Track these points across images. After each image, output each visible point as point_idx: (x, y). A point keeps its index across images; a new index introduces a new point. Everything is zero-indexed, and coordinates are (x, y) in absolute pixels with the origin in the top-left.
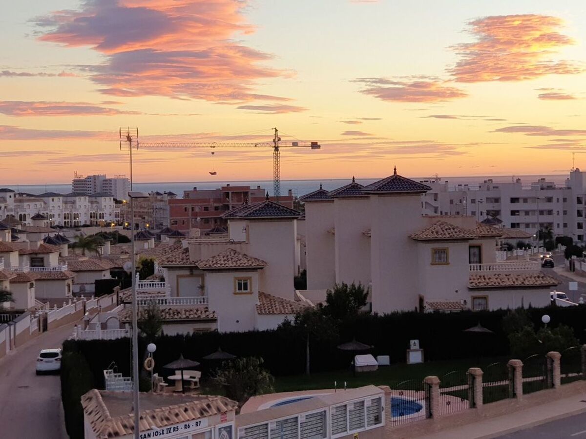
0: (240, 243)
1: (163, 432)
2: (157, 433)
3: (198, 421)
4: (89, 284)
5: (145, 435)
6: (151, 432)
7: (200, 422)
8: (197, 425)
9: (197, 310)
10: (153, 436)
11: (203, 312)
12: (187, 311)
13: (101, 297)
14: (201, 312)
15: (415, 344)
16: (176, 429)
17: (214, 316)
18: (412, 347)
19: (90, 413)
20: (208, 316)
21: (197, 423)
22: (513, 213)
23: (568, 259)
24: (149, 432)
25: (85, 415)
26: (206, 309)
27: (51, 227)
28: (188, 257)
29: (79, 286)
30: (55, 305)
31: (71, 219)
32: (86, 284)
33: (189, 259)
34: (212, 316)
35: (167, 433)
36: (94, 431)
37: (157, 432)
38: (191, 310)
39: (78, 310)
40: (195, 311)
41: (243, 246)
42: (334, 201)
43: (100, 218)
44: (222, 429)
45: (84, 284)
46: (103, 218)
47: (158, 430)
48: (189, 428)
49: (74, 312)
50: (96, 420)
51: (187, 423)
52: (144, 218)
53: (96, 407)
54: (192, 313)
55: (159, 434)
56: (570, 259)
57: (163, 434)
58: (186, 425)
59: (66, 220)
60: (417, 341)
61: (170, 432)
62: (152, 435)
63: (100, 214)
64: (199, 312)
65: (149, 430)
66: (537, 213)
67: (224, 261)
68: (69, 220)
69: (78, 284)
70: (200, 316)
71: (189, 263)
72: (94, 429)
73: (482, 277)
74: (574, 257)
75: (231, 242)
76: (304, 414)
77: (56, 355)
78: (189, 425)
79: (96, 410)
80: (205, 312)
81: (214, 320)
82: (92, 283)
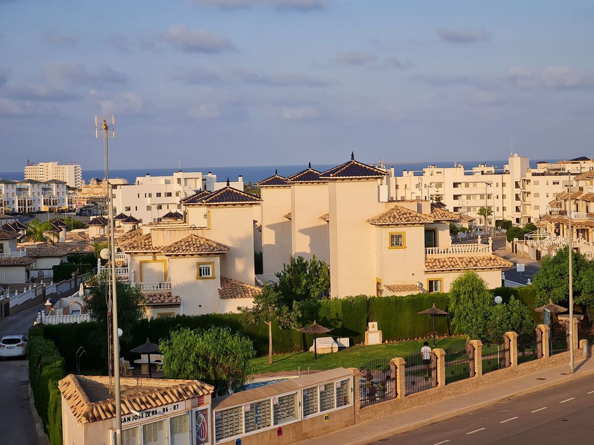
0: (201, 228)
1: (142, 416)
2: (136, 417)
3: (176, 404)
4: (47, 269)
5: (125, 419)
6: (131, 416)
7: (178, 405)
8: (175, 408)
9: (161, 296)
10: (133, 420)
11: (167, 297)
12: (151, 296)
13: (59, 283)
14: (165, 297)
15: (373, 326)
16: (155, 413)
17: (177, 301)
18: (370, 329)
19: (69, 399)
20: (171, 300)
21: (175, 406)
22: (456, 197)
23: (510, 242)
24: (128, 416)
25: (63, 400)
26: (169, 294)
27: (6, 214)
28: (150, 243)
29: (38, 271)
30: (16, 291)
31: (25, 205)
32: (45, 269)
33: (151, 245)
34: (175, 301)
35: (146, 417)
36: (75, 415)
37: (136, 415)
38: (155, 295)
39: (38, 295)
40: (158, 296)
41: (205, 231)
42: (290, 186)
43: (53, 204)
44: (199, 412)
45: (42, 269)
46: (56, 205)
47: (138, 414)
48: (167, 411)
49: (34, 297)
50: (76, 405)
51: (165, 407)
52: (97, 204)
53: (75, 391)
54: (155, 298)
55: (138, 417)
56: (511, 242)
57: (142, 417)
58: (164, 409)
59: (21, 207)
60: (375, 324)
61: (149, 416)
62: (131, 419)
63: (54, 200)
64: (162, 297)
65: (128, 414)
66: (478, 197)
67: (186, 247)
68: (23, 207)
69: (36, 270)
70: (163, 301)
71: (151, 249)
72: (75, 413)
73: (437, 261)
74: (516, 240)
75: (193, 227)
76: (277, 397)
77: (17, 341)
78: (167, 409)
79: (75, 395)
80: (168, 297)
81: (178, 305)
82: (50, 269)
